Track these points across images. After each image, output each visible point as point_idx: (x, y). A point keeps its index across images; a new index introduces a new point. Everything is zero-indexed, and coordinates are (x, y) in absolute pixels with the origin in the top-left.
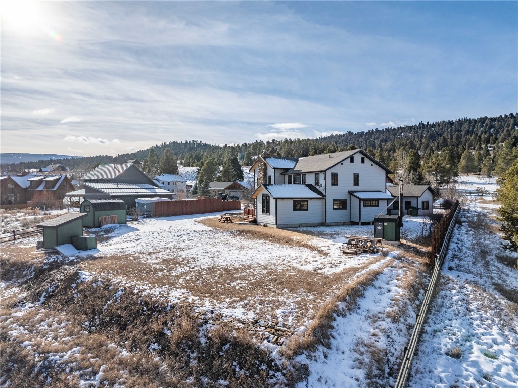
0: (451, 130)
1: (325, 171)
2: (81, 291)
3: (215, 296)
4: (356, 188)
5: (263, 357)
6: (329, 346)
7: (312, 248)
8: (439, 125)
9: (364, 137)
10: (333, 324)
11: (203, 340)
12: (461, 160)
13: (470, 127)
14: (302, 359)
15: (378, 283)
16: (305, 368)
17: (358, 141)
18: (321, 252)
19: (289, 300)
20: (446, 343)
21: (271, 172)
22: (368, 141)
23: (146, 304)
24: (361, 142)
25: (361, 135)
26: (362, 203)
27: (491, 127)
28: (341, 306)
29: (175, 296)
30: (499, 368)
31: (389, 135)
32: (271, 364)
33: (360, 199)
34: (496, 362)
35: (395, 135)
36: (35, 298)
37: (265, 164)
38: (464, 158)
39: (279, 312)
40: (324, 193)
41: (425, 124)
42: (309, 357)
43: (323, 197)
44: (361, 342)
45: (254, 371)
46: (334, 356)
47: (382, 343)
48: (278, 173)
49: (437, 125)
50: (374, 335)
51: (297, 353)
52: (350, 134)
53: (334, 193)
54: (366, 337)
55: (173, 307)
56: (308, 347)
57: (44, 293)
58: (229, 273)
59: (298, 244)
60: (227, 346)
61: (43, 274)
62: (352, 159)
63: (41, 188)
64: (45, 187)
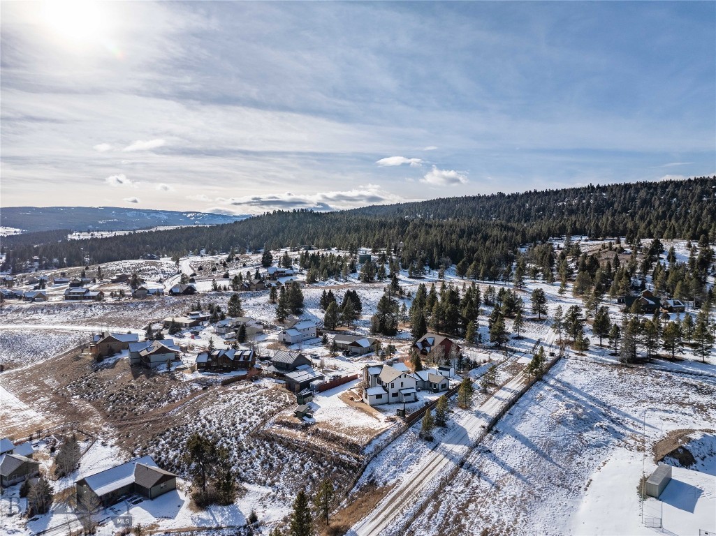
0: (625, 198)
1: (389, 383)
2: (321, 433)
3: (351, 435)
4: (402, 388)
5: (359, 446)
7: (377, 418)
8: (612, 190)
9: (517, 203)
10: (372, 441)
15: (387, 432)
17: (510, 207)
18: (379, 420)
19: (365, 437)
20: (393, 445)
22: (522, 209)
24: (513, 210)
25: (515, 197)
26: (403, 395)
27: (674, 195)
28: (375, 437)
29: (343, 435)
31: (549, 202)
33: (403, 393)
35: (556, 201)
36: (309, 434)
39: (362, 439)
41: (595, 186)
43: (388, 392)
44: (376, 444)
45: (358, 448)
46: (370, 446)
47: (380, 445)
48: (373, 376)
49: (609, 190)
50: (380, 443)
51: (365, 445)
52: (501, 195)
53: (392, 391)
54: (378, 444)
55: (344, 437)
57: (311, 433)
58: (353, 429)
59: (373, 416)
61: (305, 428)
62: (400, 377)
63: (241, 360)
64: (244, 359)
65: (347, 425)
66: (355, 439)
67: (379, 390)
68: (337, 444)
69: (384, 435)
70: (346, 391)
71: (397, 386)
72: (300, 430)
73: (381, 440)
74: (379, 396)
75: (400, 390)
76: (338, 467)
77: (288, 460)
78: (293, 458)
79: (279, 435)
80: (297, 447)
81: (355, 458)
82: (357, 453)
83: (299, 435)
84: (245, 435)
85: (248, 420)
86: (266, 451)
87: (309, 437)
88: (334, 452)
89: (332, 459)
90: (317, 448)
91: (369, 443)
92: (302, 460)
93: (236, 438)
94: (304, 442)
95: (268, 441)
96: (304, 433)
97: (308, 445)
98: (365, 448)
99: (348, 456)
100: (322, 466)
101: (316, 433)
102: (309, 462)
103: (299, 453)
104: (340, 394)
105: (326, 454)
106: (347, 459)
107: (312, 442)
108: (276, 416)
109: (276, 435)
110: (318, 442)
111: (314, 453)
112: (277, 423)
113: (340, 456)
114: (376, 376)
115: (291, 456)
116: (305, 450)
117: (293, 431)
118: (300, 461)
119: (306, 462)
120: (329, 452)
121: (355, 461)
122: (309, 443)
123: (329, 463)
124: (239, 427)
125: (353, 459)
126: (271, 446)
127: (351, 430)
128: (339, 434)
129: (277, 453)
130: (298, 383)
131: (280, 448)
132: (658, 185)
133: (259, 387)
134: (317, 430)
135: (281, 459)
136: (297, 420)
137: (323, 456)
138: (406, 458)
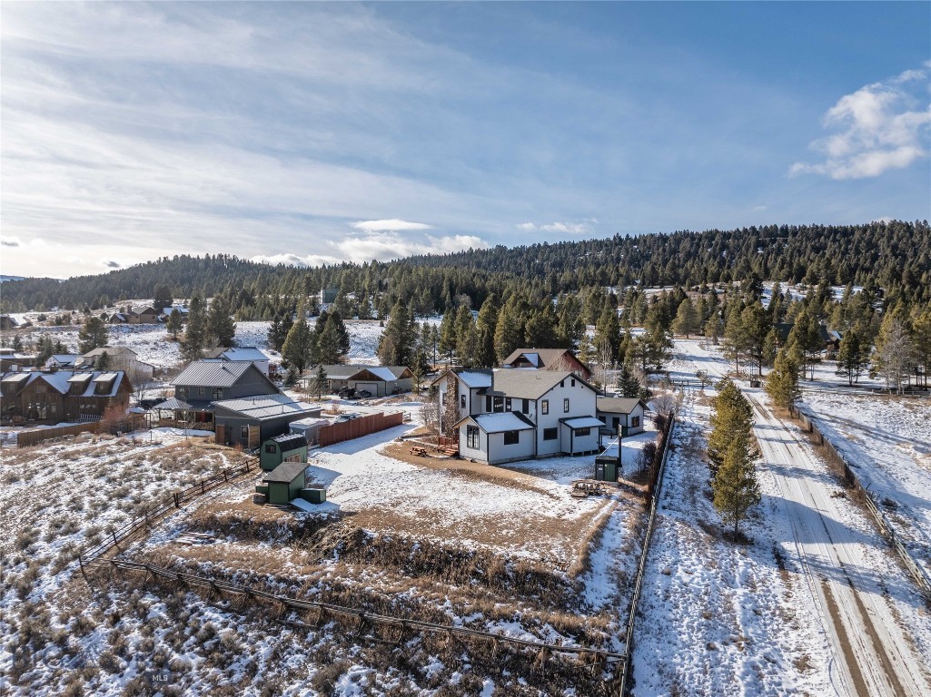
1: (536, 400)
2: (376, 547)
3: (500, 543)
4: (567, 415)
5: (557, 580)
6: (591, 571)
7: (542, 492)
8: (645, 241)
9: (525, 256)
10: (590, 557)
11: (510, 574)
12: (678, 314)
13: (692, 245)
14: (580, 579)
15: (611, 526)
16: (582, 584)
17: (516, 263)
18: (552, 496)
20: (661, 566)
21: (464, 390)
22: (532, 264)
23: (449, 552)
24: (520, 264)
25: (519, 252)
26: (574, 432)
27: (724, 247)
28: (592, 545)
29: (469, 545)
30: (693, 579)
31: (566, 255)
32: (563, 583)
33: (572, 429)
34: (692, 576)
35: (574, 255)
36: (328, 554)
37: (456, 380)
38: (682, 312)
39: (553, 551)
40: (534, 423)
41: (623, 237)
42: (583, 578)
43: (535, 426)
44: (609, 568)
45: (553, 588)
46: (595, 577)
47: (622, 568)
48: (474, 392)
49: (642, 241)
50: (617, 564)
51: (577, 576)
52: (501, 249)
53: (545, 422)
54: (612, 565)
55: (475, 553)
56: (580, 572)
57: (335, 551)
58: (491, 523)
59: (524, 487)
60: (530, 576)
61: (305, 533)
62: (562, 384)
63: (89, 393)
64: (97, 391)
65: (460, 515)
66: (526, 554)
67: (507, 422)
68: (458, 582)
69: (607, 534)
70: (393, 442)
71: (557, 412)
72: (287, 543)
73: (614, 552)
74: (511, 437)
75: (562, 421)
76: (497, 678)
77: (252, 669)
78: (276, 656)
79: (206, 565)
80: (290, 608)
81: (567, 631)
82: (561, 607)
83: (289, 560)
84: (64, 577)
85: (85, 526)
86: (150, 633)
87: (330, 566)
88: (460, 613)
89: (459, 646)
90: (376, 603)
91: (587, 566)
92: (323, 658)
93: (24, 593)
94: (314, 583)
95: (162, 592)
96: (304, 553)
97: (334, 596)
98: (582, 587)
99: (528, 624)
100: (421, 679)
101: (356, 547)
102: (356, 669)
103: (301, 631)
104: (381, 447)
105: (422, 627)
106: (528, 637)
107: (348, 582)
108: (192, 507)
109: (195, 567)
110: (375, 580)
111: (367, 625)
112: (193, 527)
113: (494, 629)
114: (482, 391)
115: (264, 650)
116: (326, 617)
117: (263, 548)
118: (312, 670)
119: (342, 671)
120: (439, 618)
121: (568, 642)
122: (339, 588)
123: (451, 666)
124: (45, 549)
125: (554, 636)
126: (173, 609)
127: (489, 526)
128: (451, 542)
129: (200, 642)
130: (254, 422)
131: (214, 617)
132: (701, 235)
133: (137, 443)
134: (360, 535)
135: (222, 664)
136: (271, 513)
137: (409, 633)
138: (737, 607)
